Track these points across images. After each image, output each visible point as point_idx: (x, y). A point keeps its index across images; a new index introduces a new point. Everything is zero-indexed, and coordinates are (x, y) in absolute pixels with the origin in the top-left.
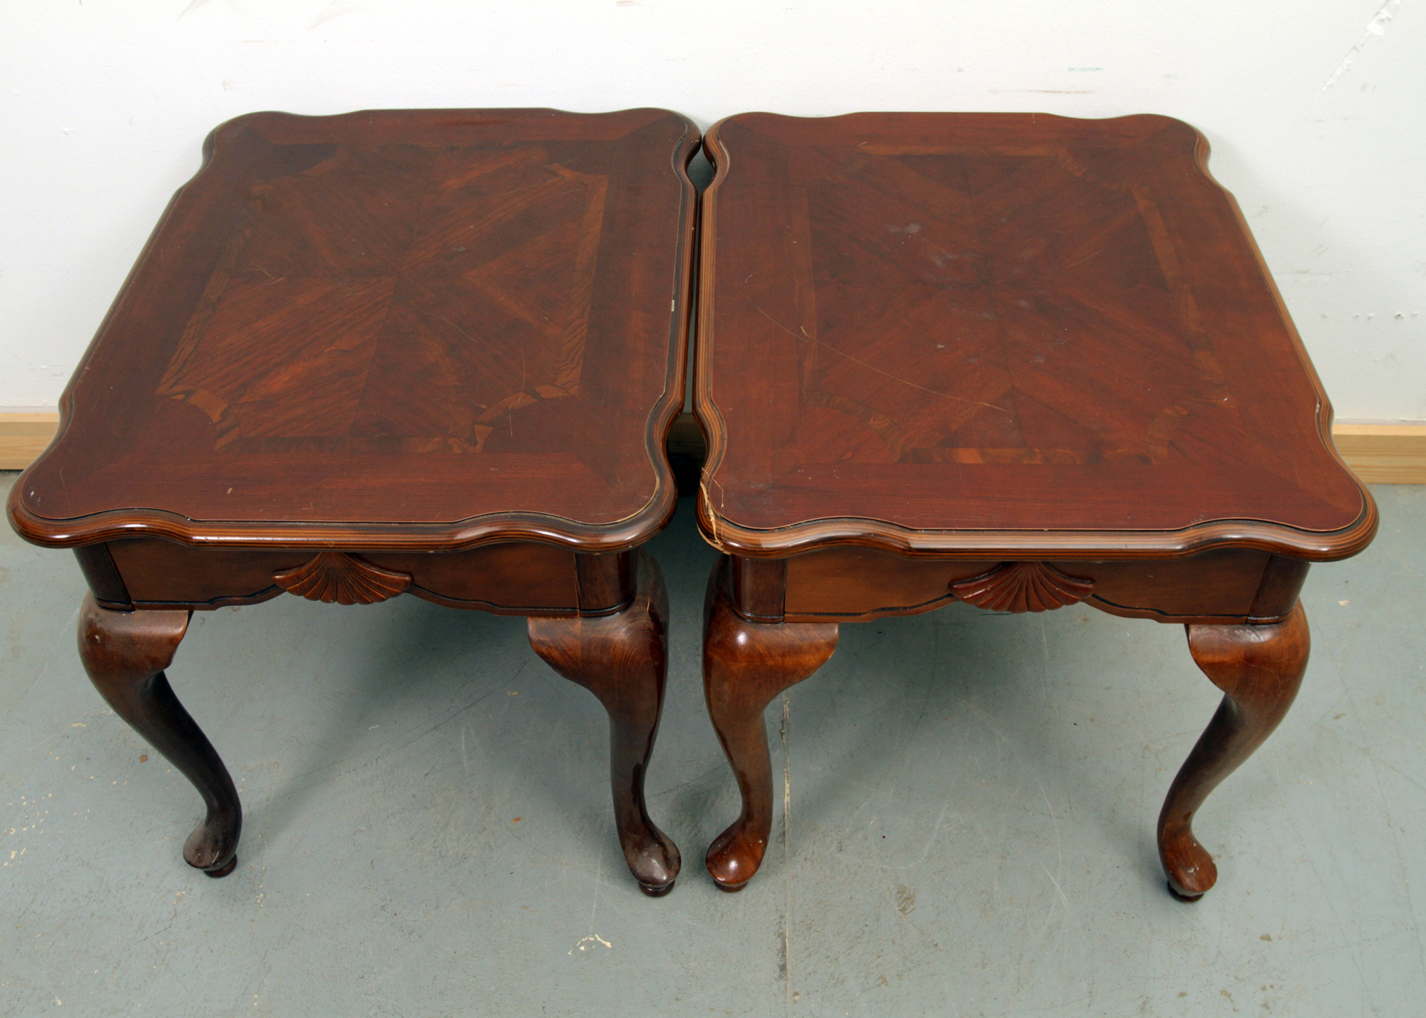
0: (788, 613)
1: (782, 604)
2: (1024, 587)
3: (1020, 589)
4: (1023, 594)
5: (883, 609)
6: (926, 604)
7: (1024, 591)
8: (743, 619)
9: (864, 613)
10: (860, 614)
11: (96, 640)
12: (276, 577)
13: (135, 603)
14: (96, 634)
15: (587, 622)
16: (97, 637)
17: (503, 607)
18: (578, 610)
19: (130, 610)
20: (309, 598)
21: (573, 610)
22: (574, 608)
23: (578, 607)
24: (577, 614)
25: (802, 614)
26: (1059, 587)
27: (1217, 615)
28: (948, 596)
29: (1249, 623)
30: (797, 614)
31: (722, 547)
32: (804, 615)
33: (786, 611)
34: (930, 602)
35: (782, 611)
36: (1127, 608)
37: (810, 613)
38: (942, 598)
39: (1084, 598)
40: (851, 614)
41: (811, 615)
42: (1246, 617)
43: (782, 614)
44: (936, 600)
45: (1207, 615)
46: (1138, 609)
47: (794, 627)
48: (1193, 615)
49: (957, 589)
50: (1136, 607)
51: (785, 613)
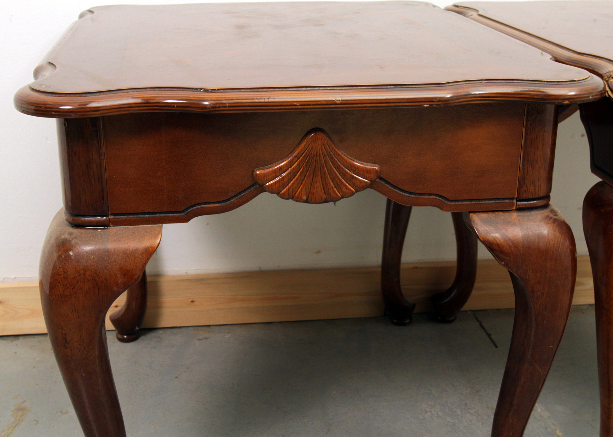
11: (70, 256)
12: (258, 172)
13: (111, 217)
14: (70, 251)
15: (522, 214)
16: (71, 253)
17: (452, 201)
18: (515, 201)
19: (105, 225)
20: (283, 197)
21: (511, 201)
22: (513, 199)
23: (516, 197)
24: (513, 206)
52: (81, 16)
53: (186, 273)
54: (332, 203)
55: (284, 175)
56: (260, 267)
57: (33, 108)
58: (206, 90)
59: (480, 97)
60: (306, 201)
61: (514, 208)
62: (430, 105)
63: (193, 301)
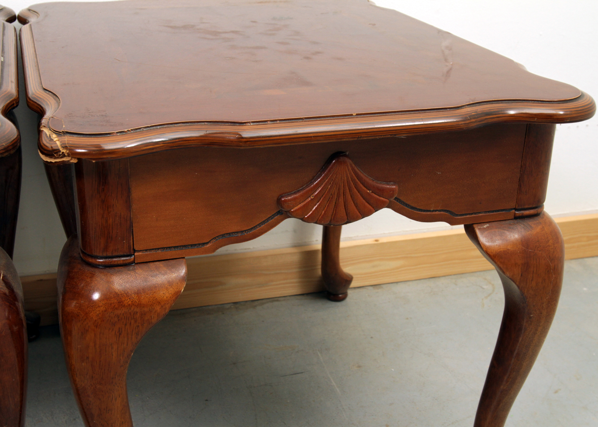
0: (139, 251)
1: (132, 240)
2: (342, 191)
3: (339, 195)
4: (341, 200)
5: (223, 235)
6: (259, 225)
7: (342, 196)
8: (95, 266)
9: (207, 243)
10: (204, 244)
25: (150, 250)
26: (369, 190)
27: (493, 211)
28: (279, 213)
29: (516, 218)
30: (146, 250)
31: (69, 156)
32: (153, 252)
33: (136, 248)
34: (264, 222)
35: (132, 248)
36: (424, 211)
37: (158, 249)
38: (274, 215)
39: (390, 202)
40: (195, 245)
41: (160, 251)
42: (514, 211)
43: (132, 251)
44: (268, 220)
45: (486, 212)
46: (433, 211)
47: (144, 266)
48: (475, 213)
49: (285, 201)
50: (432, 210)
51: (135, 251)
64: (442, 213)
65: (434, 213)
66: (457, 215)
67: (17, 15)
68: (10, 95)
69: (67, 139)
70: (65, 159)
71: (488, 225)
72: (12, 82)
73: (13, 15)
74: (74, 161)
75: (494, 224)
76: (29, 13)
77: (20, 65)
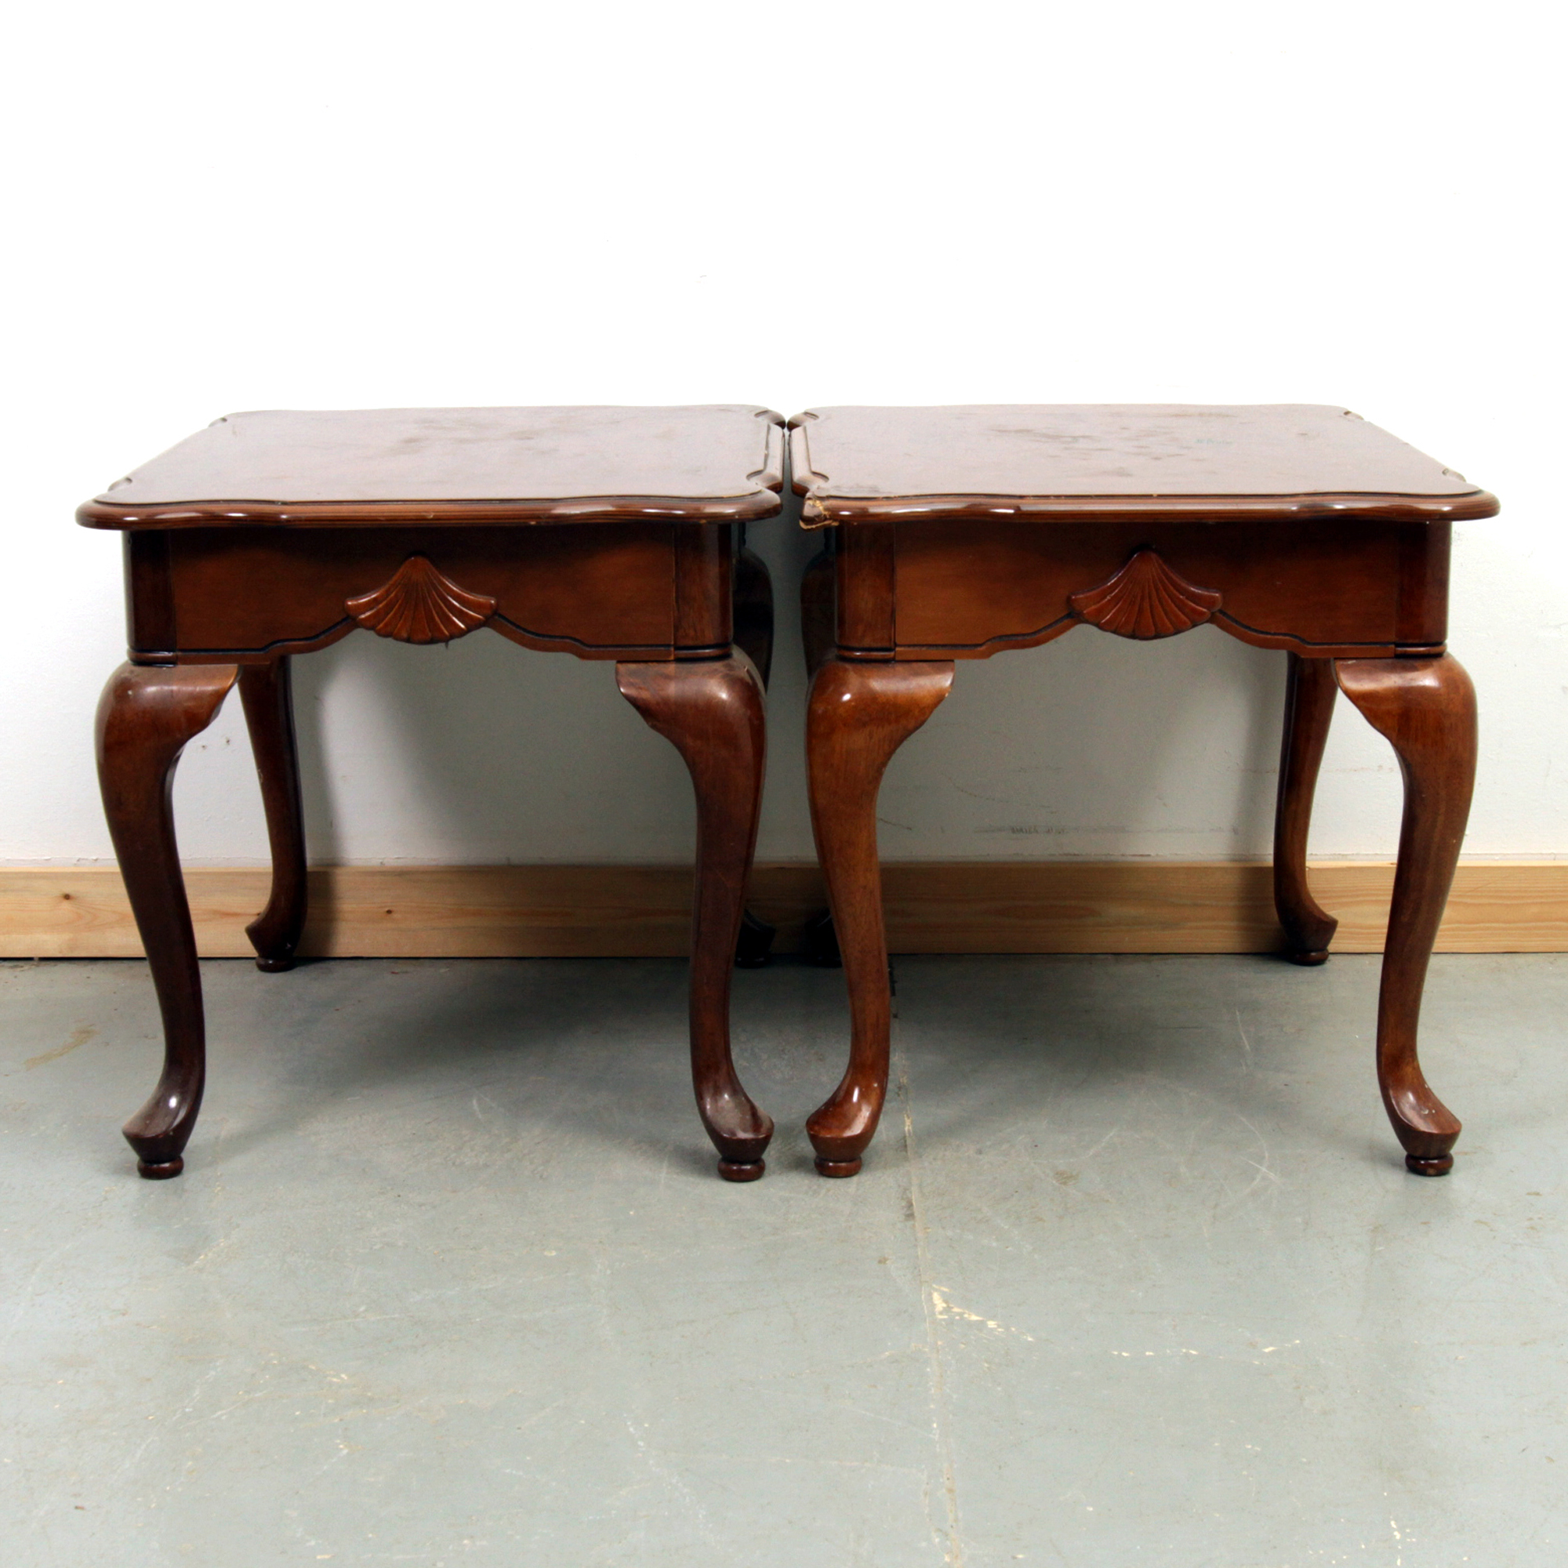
0: (901, 646)
1: (893, 630)
2: (1147, 594)
3: (1142, 599)
4: (1146, 605)
5: (1000, 637)
6: (1045, 628)
7: (1147, 600)
8: (851, 660)
9: (981, 645)
10: (977, 646)
11: (128, 696)
12: (350, 603)
13: (179, 654)
14: (129, 689)
15: (681, 666)
16: (130, 693)
17: (591, 646)
18: (672, 649)
19: (173, 661)
20: (380, 634)
21: (667, 648)
22: (669, 646)
23: (672, 643)
24: (670, 655)
25: (914, 646)
26: (1183, 595)
27: (1362, 644)
28: (1069, 615)
29: (1399, 656)
30: (909, 646)
31: (830, 519)
32: (917, 649)
33: (898, 642)
34: (1050, 626)
35: (893, 640)
36: (1262, 633)
37: (923, 646)
38: (1062, 619)
39: (1213, 614)
40: (966, 646)
41: (924, 649)
42: (1393, 646)
43: (893, 646)
44: (1056, 622)
45: (1351, 643)
46: (1275, 634)
47: (906, 666)
48: (1336, 644)
49: (1076, 599)
50: (1273, 632)
51: (896, 645)
52: (212, 425)
53: (381, 863)
54: (443, 644)
55: (381, 606)
56: (509, 859)
57: (94, 519)
58: (284, 503)
59: (603, 515)
60: (408, 640)
61: (672, 658)
62: (537, 523)
63: (389, 912)
64: (1287, 638)
65: (1276, 637)
66: (1309, 643)
67: (787, 421)
68: (773, 478)
69: (828, 503)
70: (826, 523)
71: (1354, 661)
72: (776, 469)
73: (782, 420)
74: (835, 524)
75: (1363, 661)
76: (805, 417)
77: (787, 461)
